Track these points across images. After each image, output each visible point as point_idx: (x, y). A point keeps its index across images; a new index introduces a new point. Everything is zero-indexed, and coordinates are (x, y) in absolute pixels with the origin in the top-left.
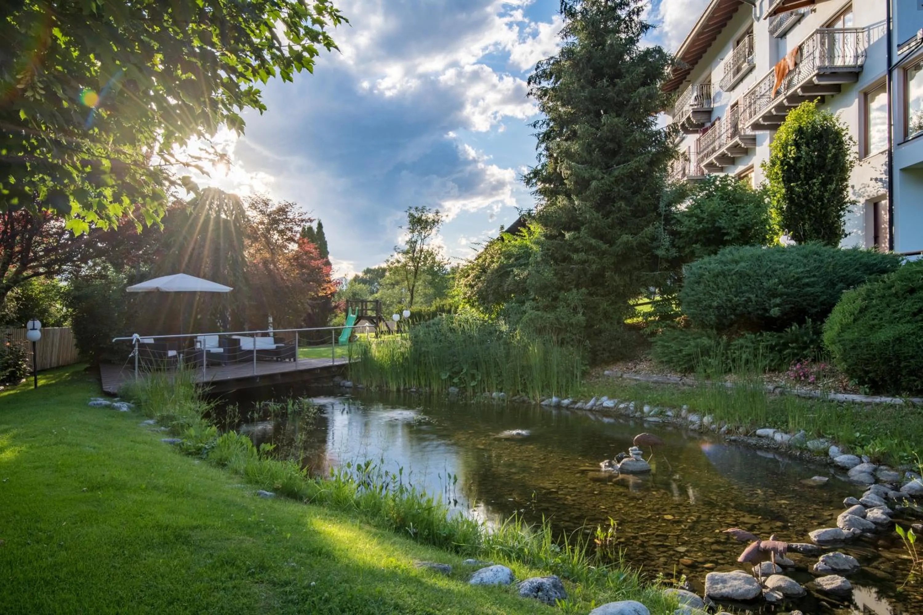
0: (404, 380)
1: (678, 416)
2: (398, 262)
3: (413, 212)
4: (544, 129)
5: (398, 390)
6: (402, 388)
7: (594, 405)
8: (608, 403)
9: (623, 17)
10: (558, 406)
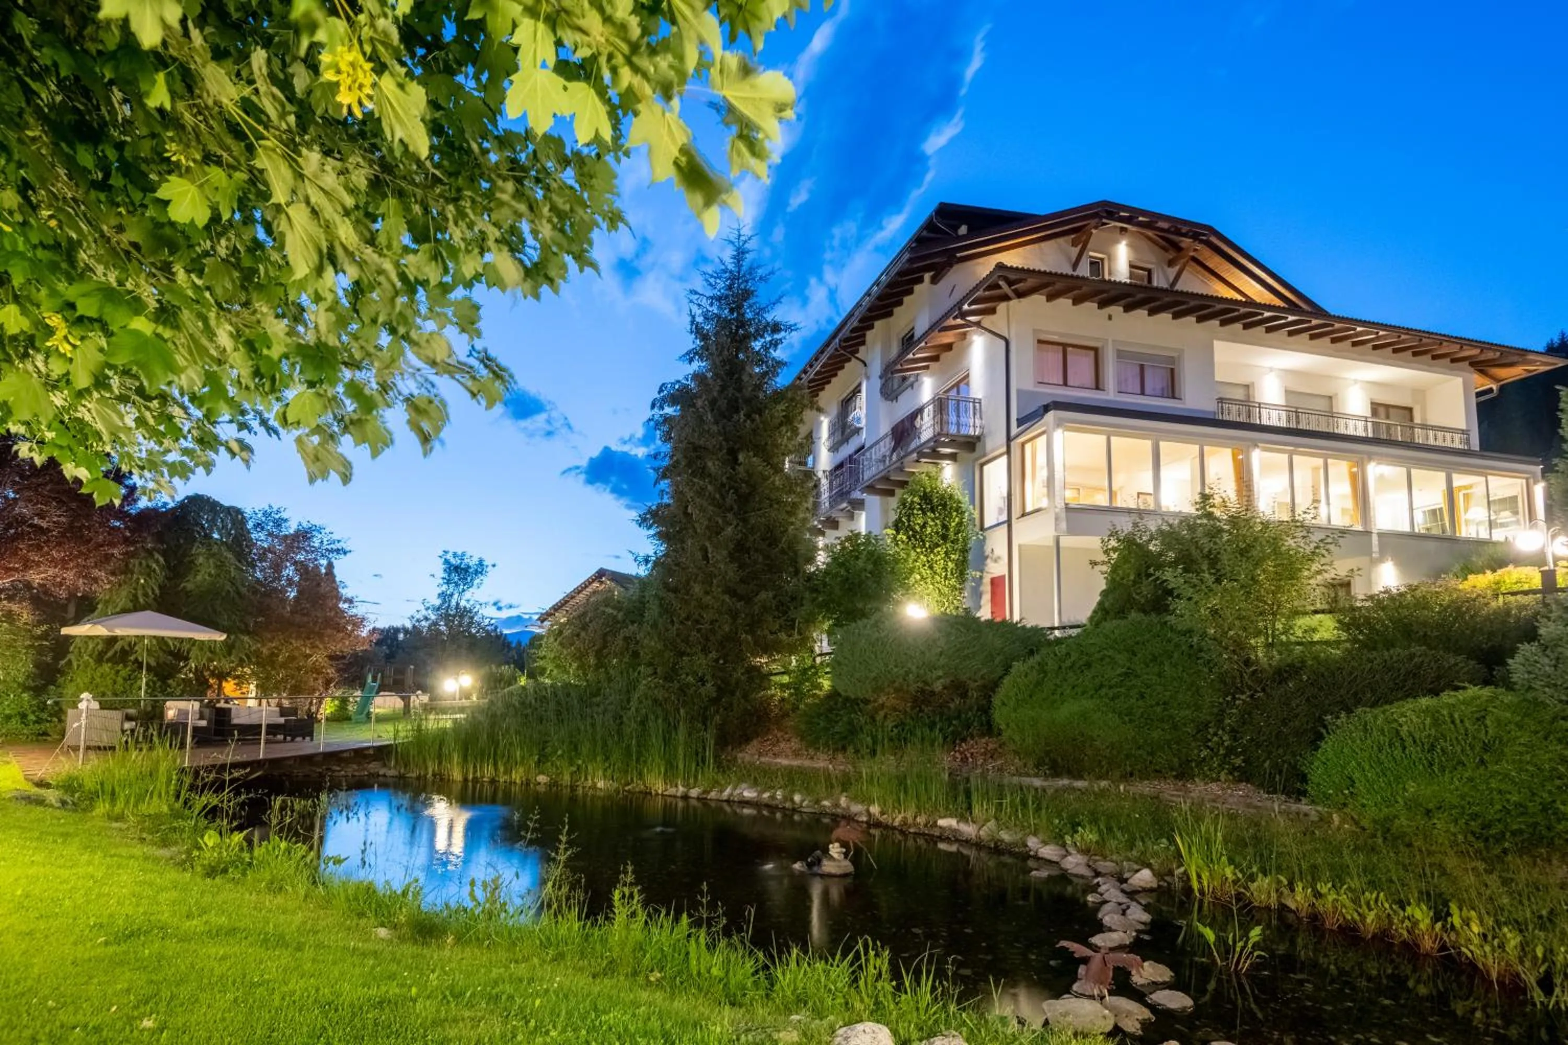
0: (475, 767)
1: (837, 805)
2: (426, 619)
3: (449, 557)
4: (666, 462)
5: (466, 780)
6: (471, 777)
7: (731, 795)
8: (749, 794)
9: (757, 349)
10: (685, 797)
